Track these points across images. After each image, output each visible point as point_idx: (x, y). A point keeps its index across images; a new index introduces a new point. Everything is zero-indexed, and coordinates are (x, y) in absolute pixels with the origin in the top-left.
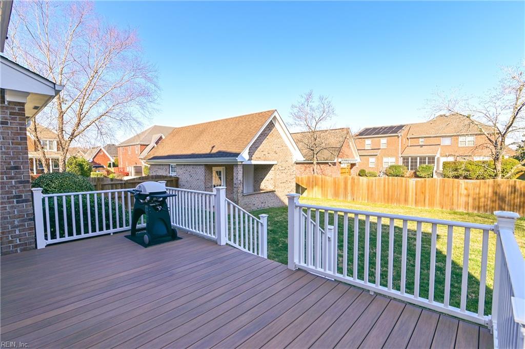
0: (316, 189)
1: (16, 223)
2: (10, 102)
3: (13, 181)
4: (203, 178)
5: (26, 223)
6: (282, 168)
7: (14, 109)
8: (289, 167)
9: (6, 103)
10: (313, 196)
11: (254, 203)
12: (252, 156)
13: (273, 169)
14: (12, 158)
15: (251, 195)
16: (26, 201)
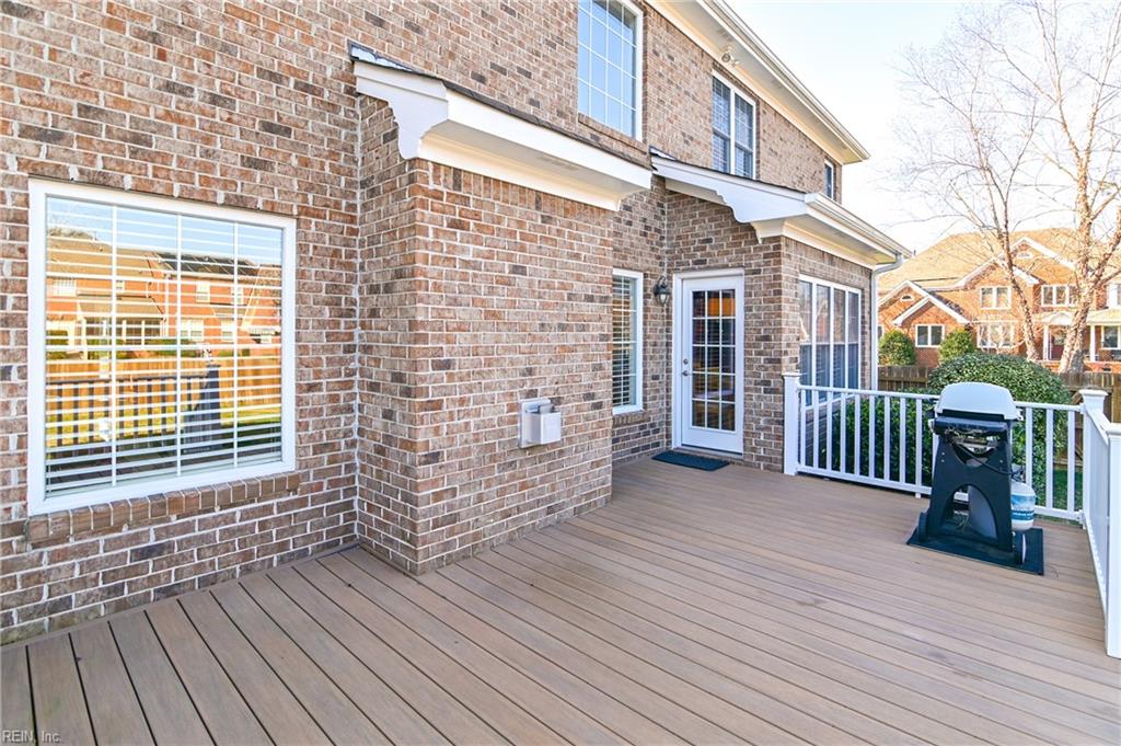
1: (762, 423)
2: (764, 240)
3: (762, 358)
5: (773, 427)
7: (768, 248)
9: (760, 242)
14: (763, 323)
16: (775, 391)
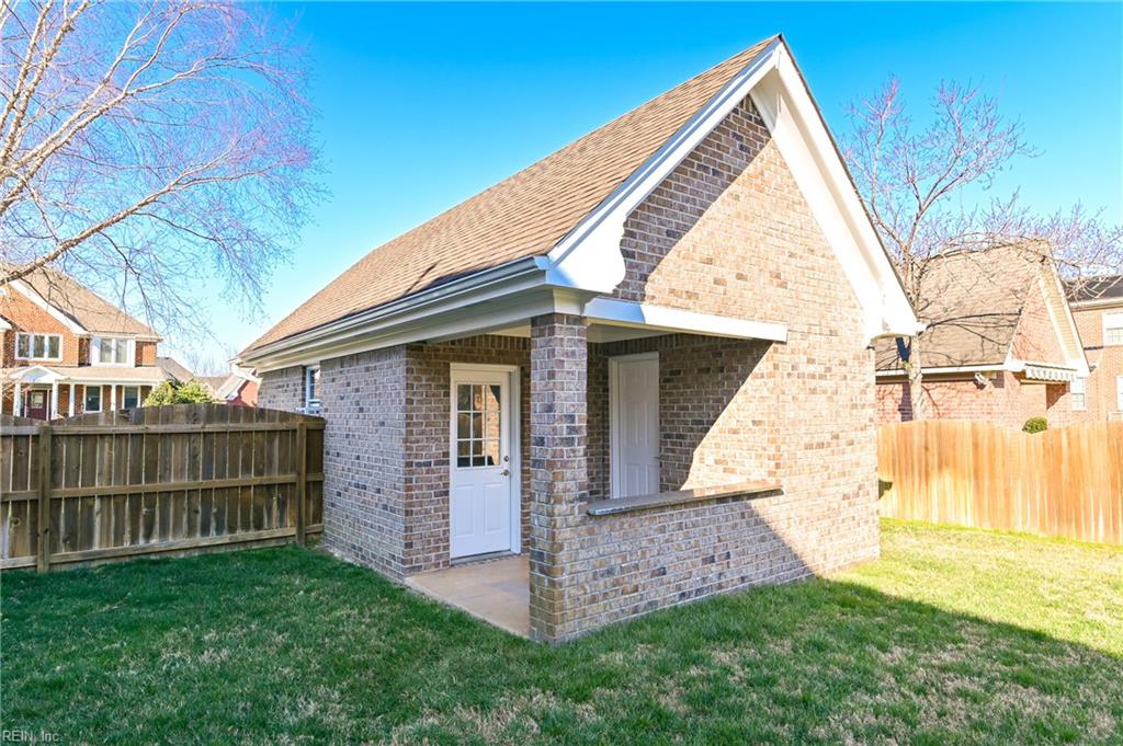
0: (942, 483)
4: (398, 415)
6: (811, 368)
8: (843, 363)
10: (927, 514)
11: (663, 561)
12: (645, 278)
13: (763, 366)
15: (643, 510)
